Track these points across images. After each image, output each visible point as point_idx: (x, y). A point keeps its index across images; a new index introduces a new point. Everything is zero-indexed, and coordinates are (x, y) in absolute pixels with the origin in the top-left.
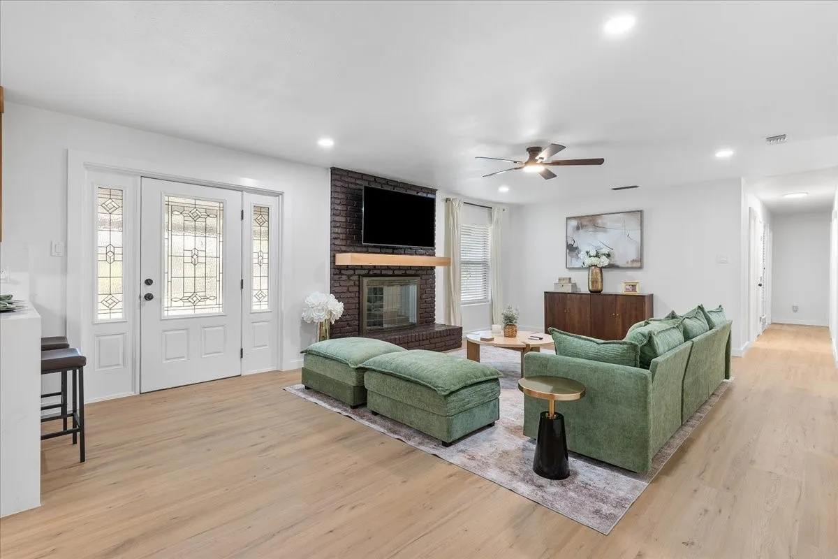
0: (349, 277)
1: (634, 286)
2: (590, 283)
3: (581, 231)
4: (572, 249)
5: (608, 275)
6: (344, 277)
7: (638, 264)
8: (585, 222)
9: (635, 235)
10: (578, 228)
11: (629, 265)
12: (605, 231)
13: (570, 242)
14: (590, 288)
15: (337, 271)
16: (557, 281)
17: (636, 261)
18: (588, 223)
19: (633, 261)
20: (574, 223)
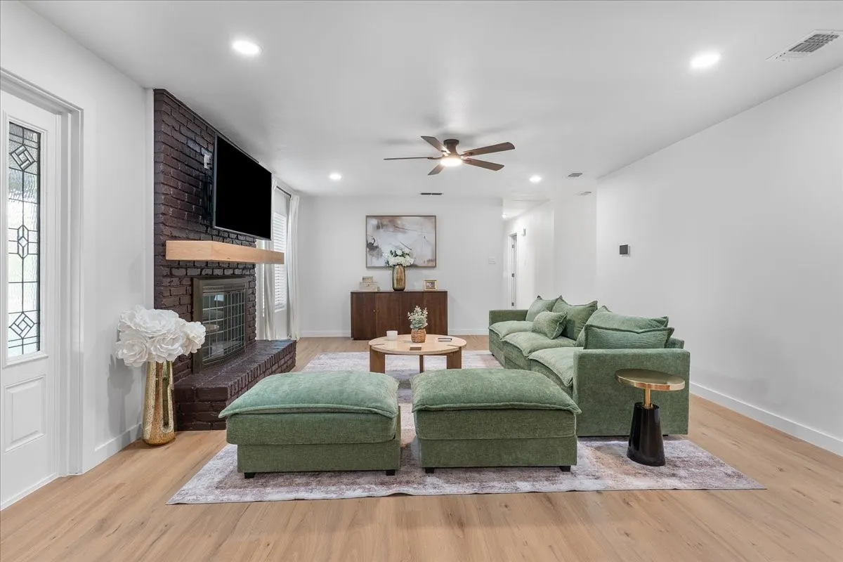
0: (180, 279)
1: (433, 283)
2: (395, 281)
3: (381, 230)
4: (371, 247)
5: (409, 273)
6: (176, 281)
7: (432, 264)
8: (385, 222)
9: (431, 237)
10: (378, 227)
11: (426, 265)
12: (405, 233)
13: (371, 241)
14: (395, 286)
15: (166, 271)
16: (361, 280)
17: (432, 261)
18: (389, 224)
19: (429, 261)
20: (374, 222)
